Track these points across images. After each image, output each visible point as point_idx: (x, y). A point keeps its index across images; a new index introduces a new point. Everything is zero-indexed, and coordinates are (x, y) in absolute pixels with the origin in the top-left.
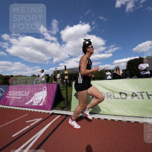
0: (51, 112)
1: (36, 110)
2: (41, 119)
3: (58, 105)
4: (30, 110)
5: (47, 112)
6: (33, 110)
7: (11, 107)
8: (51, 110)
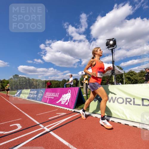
0: (73, 110)
1: (63, 108)
2: (65, 113)
3: (80, 107)
4: (59, 107)
5: (70, 110)
6: (61, 107)
7: (47, 104)
8: (73, 109)
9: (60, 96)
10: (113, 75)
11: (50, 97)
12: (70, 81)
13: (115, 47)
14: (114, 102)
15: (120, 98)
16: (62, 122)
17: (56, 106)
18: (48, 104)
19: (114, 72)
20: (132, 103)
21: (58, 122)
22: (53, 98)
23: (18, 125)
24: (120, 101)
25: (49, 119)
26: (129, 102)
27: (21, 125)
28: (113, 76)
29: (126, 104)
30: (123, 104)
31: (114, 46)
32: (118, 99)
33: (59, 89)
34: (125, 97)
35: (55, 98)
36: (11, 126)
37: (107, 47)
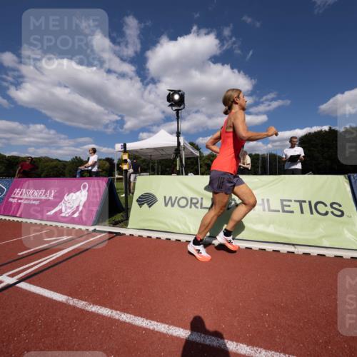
0: (91, 228)
1: (65, 225)
4: (54, 224)
5: (84, 228)
6: (60, 225)
8: (92, 225)
9: (59, 198)
10: (178, 157)
11: (26, 202)
12: (90, 162)
14: (173, 205)
15: (183, 198)
17: (43, 223)
18: (20, 220)
20: (198, 205)
22: (37, 203)
24: (183, 202)
26: (195, 204)
28: (178, 160)
29: (191, 207)
30: (187, 208)
32: (179, 199)
34: (190, 196)
35: (43, 202)
37: (169, 104)
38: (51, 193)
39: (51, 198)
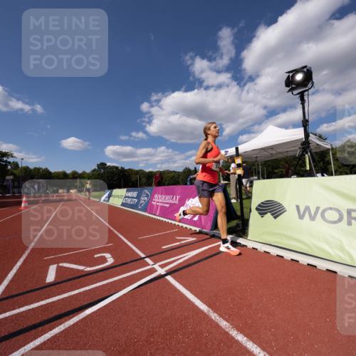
1: (189, 227)
2: (195, 239)
4: (181, 224)
6: (184, 225)
7: (157, 217)
8: (211, 230)
9: (182, 203)
10: (307, 153)
11: (161, 204)
13: (310, 85)
15: (331, 209)
16: (189, 256)
17: (173, 222)
18: (159, 218)
19: (309, 147)
21: (182, 256)
22: (167, 205)
23: (108, 256)
25: (164, 247)
27: (113, 257)
28: (307, 156)
29: (349, 224)
31: (306, 86)
32: (324, 211)
33: (179, 188)
34: (346, 207)
35: (172, 205)
36: (96, 256)
37: (289, 88)
38: (176, 198)
39: (177, 202)
